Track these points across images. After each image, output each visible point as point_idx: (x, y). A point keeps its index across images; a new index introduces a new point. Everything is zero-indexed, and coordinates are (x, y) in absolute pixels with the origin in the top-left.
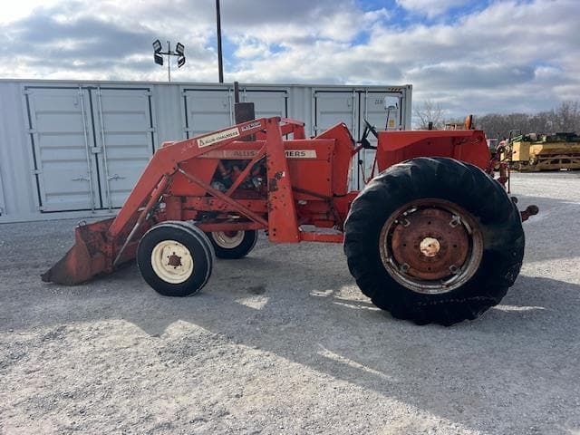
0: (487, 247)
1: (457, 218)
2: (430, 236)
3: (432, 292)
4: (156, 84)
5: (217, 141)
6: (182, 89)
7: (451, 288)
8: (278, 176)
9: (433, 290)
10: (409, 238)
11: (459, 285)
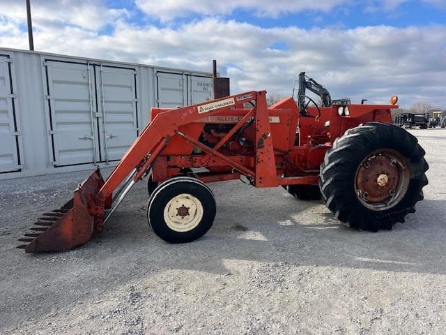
0: (413, 177)
1: (395, 161)
2: (383, 173)
3: (382, 209)
4: (16, 52)
5: (215, 108)
6: (43, 59)
7: (392, 205)
8: (265, 136)
9: (382, 208)
10: (370, 176)
11: (396, 203)
